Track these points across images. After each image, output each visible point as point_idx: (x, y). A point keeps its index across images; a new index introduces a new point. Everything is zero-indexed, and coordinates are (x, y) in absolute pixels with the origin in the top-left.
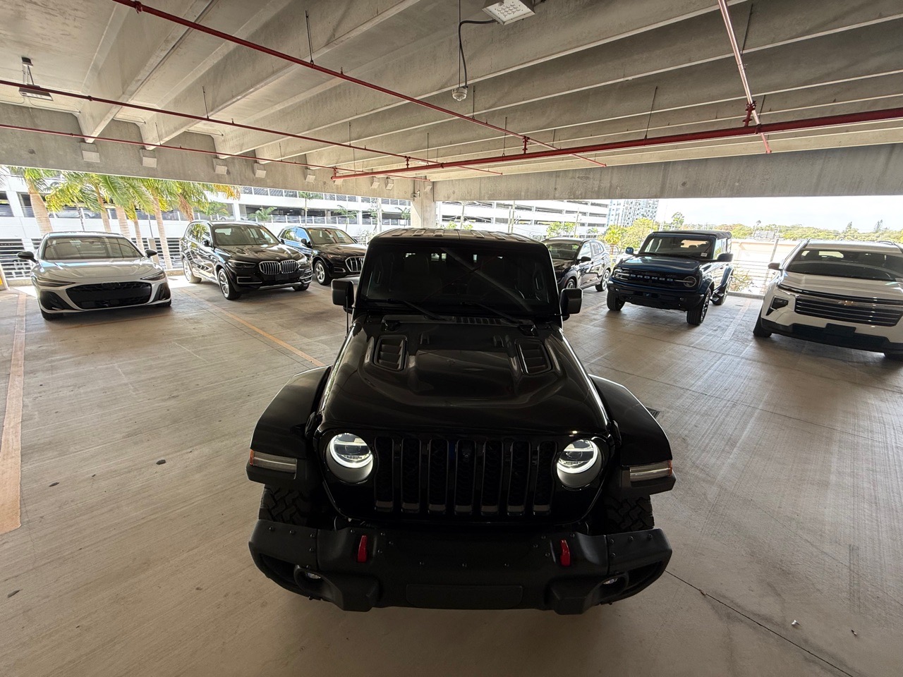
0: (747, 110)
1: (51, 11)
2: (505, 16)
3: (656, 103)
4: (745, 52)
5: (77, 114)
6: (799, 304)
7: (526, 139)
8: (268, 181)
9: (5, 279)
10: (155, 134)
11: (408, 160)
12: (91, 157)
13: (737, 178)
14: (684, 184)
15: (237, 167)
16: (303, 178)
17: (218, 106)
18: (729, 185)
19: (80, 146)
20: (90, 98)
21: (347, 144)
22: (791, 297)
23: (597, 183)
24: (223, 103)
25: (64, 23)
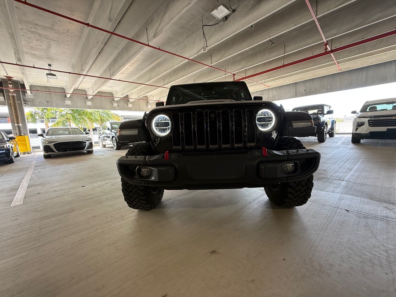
0: (325, 45)
1: (60, 43)
2: (219, 15)
3: (286, 51)
4: (317, 17)
5: (65, 87)
6: (370, 122)
7: (234, 75)
8: (133, 108)
9: (32, 150)
10: (92, 92)
12: (68, 102)
13: (329, 84)
14: (305, 90)
15: (122, 103)
16: (146, 106)
17: (114, 73)
18: (326, 88)
19: (64, 99)
20: (69, 73)
21: (163, 87)
22: (366, 120)
23: (267, 96)
24: (116, 71)
25: (63, 48)
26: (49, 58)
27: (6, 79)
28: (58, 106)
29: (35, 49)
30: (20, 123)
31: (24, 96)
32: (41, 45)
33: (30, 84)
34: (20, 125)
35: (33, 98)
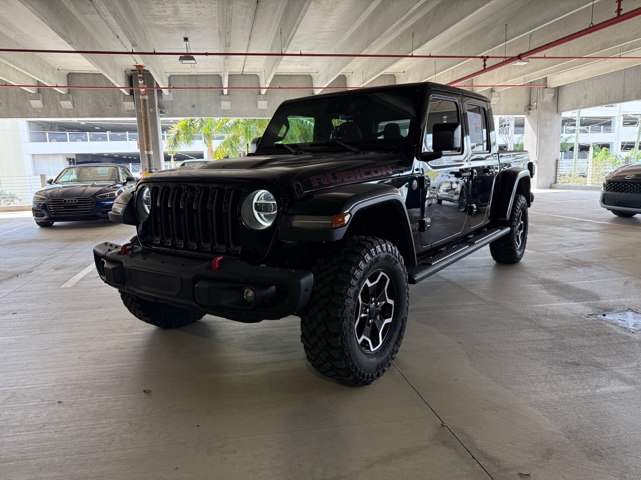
5: (220, 74)
11: (485, 61)
12: (226, 105)
19: (220, 98)
20: (207, 54)
21: (410, 54)
25: (196, 7)
26: (183, 28)
27: (135, 70)
28: (210, 114)
29: (159, 18)
30: (152, 149)
31: (161, 97)
32: (165, 9)
33: (169, 75)
34: (151, 152)
35: (172, 101)
